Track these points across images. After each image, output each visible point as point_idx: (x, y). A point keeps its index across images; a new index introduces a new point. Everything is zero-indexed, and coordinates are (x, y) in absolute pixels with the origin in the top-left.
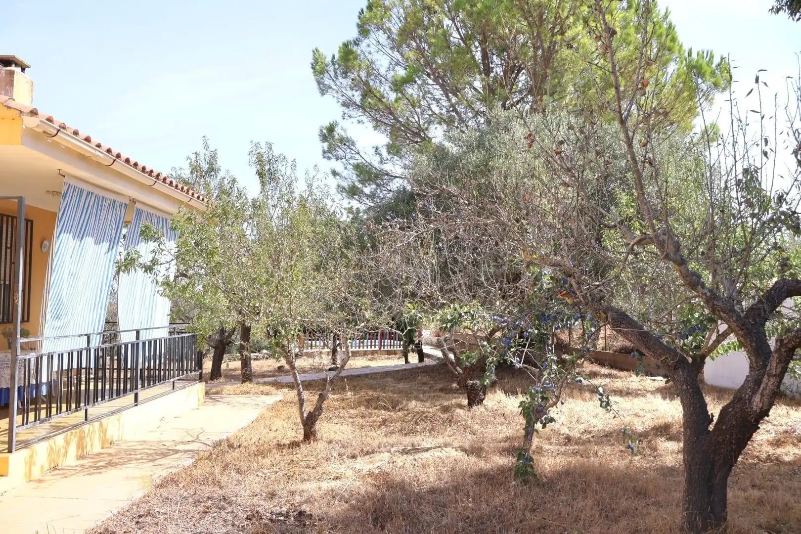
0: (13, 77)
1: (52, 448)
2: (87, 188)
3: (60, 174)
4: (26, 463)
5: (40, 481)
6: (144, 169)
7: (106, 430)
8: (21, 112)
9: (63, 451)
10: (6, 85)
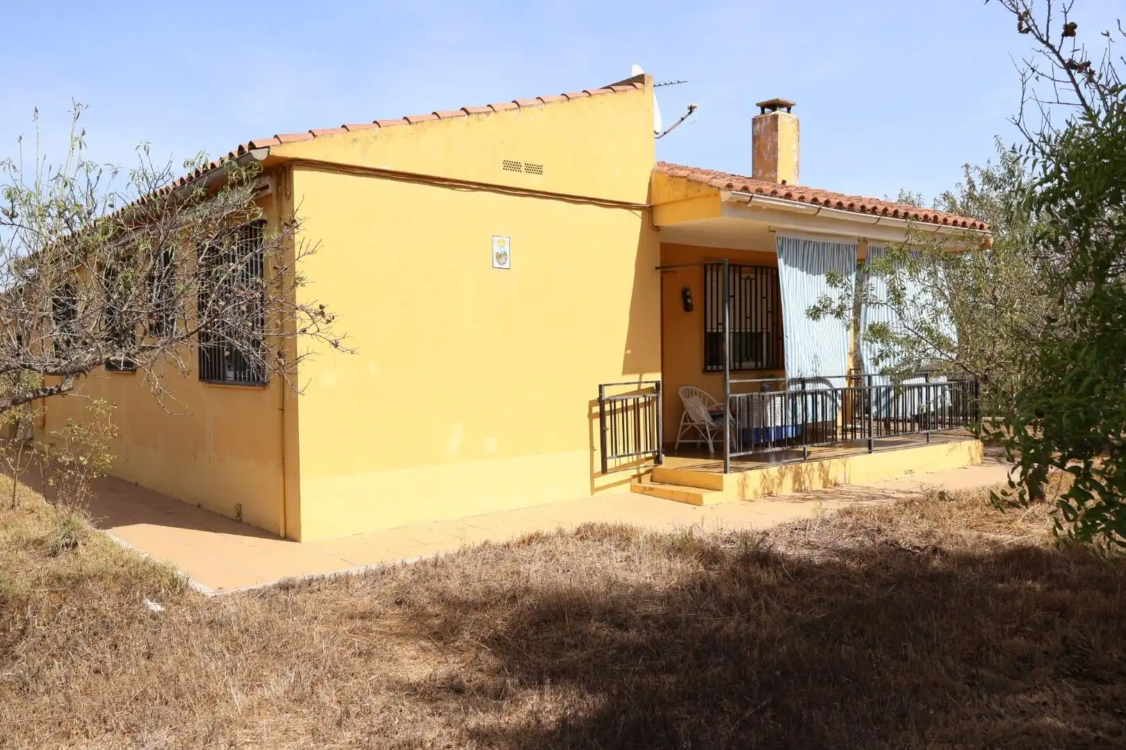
0: (777, 122)
1: (764, 476)
2: (803, 238)
3: (770, 231)
4: (739, 485)
5: (751, 501)
6: (863, 209)
7: (828, 472)
8: (719, 188)
9: (777, 481)
10: (772, 131)
